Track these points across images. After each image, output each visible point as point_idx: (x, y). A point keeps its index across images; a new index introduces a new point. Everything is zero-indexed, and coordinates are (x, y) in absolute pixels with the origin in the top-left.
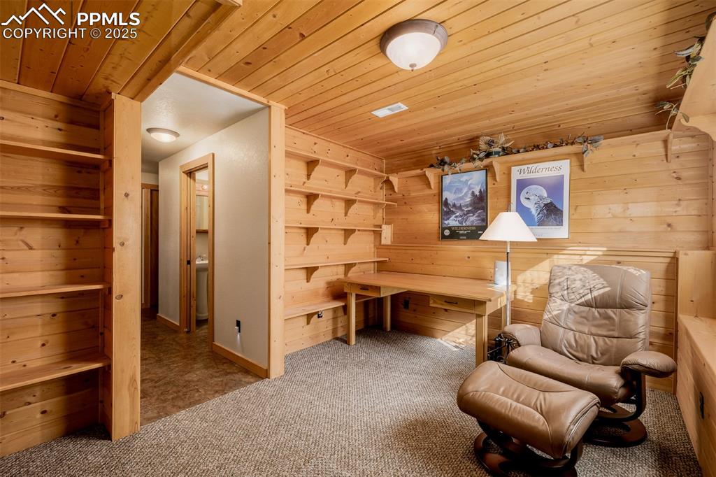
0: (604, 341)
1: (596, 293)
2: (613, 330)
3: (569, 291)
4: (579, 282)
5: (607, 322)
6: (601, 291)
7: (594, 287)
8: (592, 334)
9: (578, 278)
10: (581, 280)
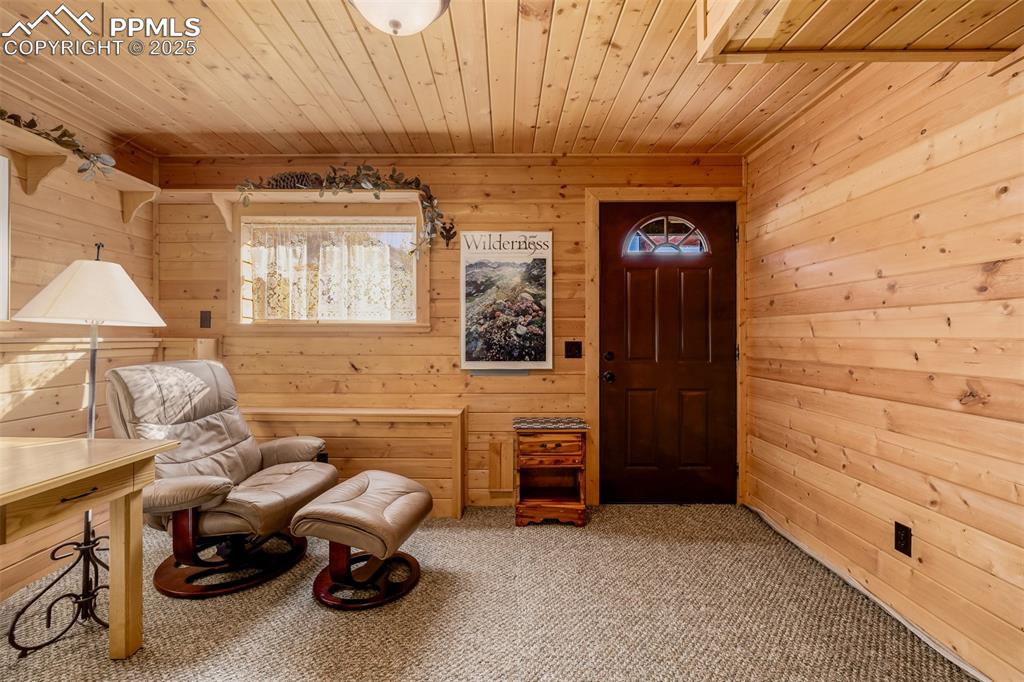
0: (224, 455)
1: (196, 400)
2: (225, 439)
3: (167, 404)
4: (175, 388)
5: (213, 433)
6: (201, 395)
7: (194, 391)
8: (207, 455)
9: (173, 383)
10: (177, 384)
